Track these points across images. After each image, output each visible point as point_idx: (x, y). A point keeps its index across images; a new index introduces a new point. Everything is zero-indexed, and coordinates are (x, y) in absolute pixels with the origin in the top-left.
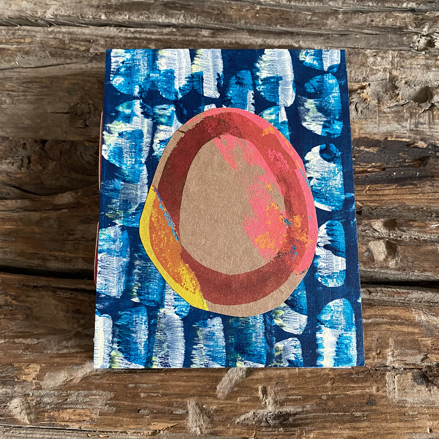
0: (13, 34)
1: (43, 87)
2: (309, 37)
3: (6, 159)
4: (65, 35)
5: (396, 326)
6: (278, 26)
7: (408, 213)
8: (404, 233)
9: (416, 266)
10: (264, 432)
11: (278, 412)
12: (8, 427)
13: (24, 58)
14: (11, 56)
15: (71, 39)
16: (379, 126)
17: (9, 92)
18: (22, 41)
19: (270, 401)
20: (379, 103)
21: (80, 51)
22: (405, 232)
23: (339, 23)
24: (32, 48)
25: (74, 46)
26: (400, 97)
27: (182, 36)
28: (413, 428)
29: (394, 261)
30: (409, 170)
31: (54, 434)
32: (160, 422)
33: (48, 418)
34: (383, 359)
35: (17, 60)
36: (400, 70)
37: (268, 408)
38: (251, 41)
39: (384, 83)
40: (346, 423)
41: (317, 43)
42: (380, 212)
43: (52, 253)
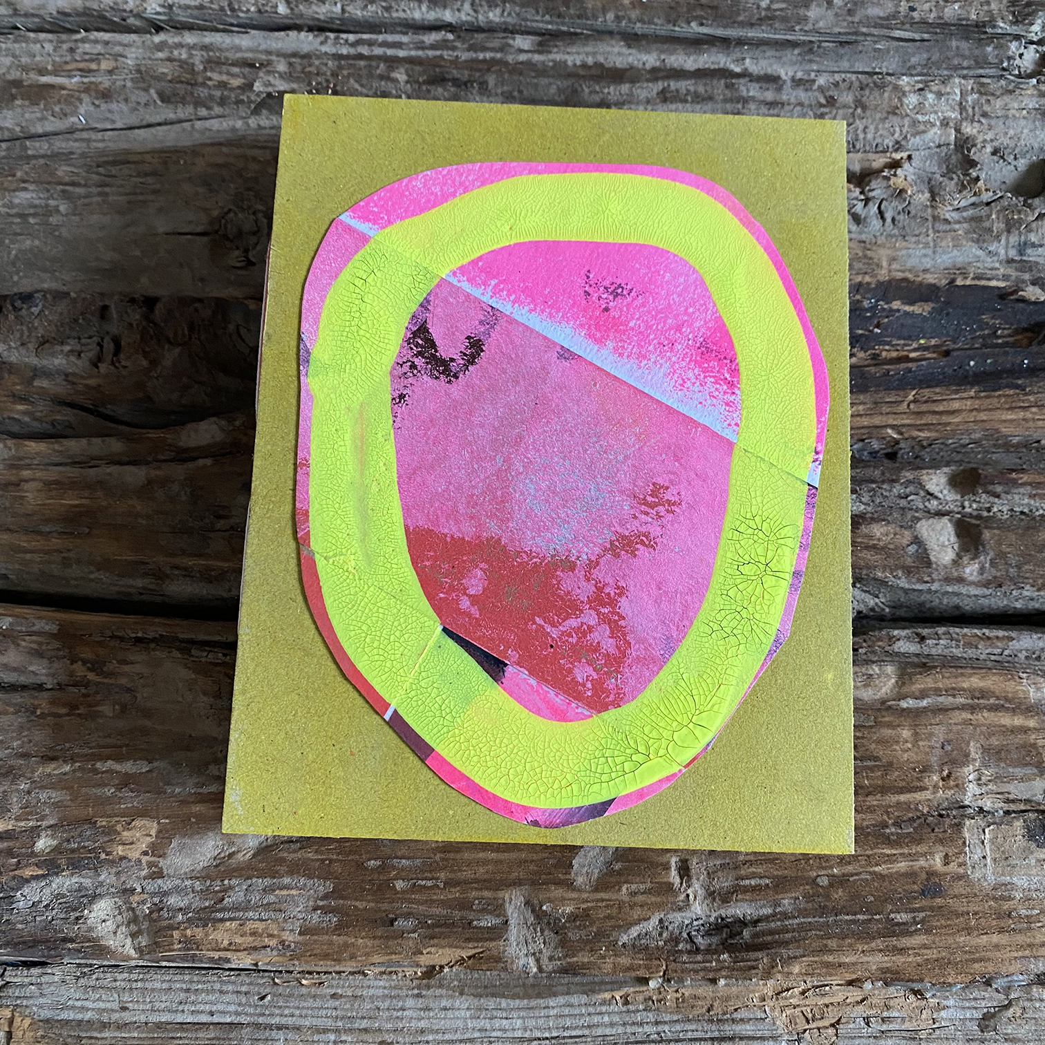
0: (72, 50)
1: (146, 175)
2: (764, 48)
3: (62, 343)
4: (194, 52)
5: (986, 714)
6: (693, 24)
7: (1004, 455)
8: (996, 500)
9: (1028, 575)
10: (685, 963)
11: (716, 918)
12: (86, 965)
13: (98, 106)
14: (68, 103)
15: (209, 61)
16: (934, 252)
17: (67, 188)
18: (94, 66)
19: (697, 891)
20: (933, 199)
21: (232, 89)
22: (998, 496)
23: (836, 15)
24: (118, 83)
25: (216, 76)
26: (980, 183)
27: (468, 50)
28: (1029, 946)
29: (977, 566)
30: (1006, 353)
31: (195, 979)
32: (443, 947)
33: (180, 942)
34: (956, 789)
35: (82, 111)
36: (979, 121)
37: (693, 909)
38: (630, 59)
39: (943, 154)
40: (874, 938)
41: (784, 63)
42: (938, 453)
43: (178, 561)
